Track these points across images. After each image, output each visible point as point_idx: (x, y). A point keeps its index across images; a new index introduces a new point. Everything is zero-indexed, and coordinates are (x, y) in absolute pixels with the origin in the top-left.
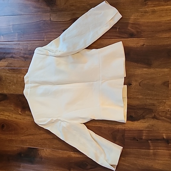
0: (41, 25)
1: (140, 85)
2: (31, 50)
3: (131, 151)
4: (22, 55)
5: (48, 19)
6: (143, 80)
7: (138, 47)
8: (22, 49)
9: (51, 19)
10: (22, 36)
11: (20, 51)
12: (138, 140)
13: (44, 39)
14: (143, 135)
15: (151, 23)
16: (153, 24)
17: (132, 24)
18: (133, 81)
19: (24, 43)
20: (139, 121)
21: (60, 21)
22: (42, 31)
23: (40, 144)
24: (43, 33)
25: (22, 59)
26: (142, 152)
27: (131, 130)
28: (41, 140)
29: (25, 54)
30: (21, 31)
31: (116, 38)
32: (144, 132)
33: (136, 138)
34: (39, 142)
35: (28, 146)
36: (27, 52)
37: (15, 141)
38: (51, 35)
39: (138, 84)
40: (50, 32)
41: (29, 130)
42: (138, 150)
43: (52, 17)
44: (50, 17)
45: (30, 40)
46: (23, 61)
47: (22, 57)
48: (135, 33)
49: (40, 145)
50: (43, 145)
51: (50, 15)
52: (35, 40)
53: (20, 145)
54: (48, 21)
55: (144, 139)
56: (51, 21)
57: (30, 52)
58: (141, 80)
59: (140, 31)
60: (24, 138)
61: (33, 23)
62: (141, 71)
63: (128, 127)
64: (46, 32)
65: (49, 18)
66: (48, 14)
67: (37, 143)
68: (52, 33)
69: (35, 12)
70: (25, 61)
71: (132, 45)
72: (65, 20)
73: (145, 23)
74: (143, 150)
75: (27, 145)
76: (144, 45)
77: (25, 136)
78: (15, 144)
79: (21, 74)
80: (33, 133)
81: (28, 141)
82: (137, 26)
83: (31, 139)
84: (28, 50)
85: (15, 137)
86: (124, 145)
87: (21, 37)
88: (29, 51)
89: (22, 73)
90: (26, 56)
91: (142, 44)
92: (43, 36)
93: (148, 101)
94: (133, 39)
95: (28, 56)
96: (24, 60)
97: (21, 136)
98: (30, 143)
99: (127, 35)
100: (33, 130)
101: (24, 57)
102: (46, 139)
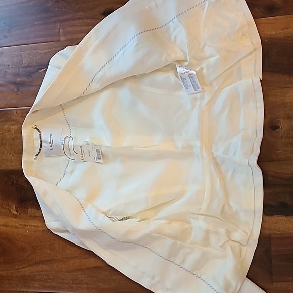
0: (49, 5)
2: (30, 65)
3: (290, 289)
4: (10, 78)
7: (288, 37)
8: (9, 65)
10: (7, 35)
11: (5, 70)
13: (59, 36)
18: (282, 120)
22: (54, 19)
23: (67, 284)
24: (55, 22)
25: (12, 87)
27: (286, 238)
28: (67, 274)
29: (17, 75)
30: (4, 23)
34: (63, 279)
35: (39, 289)
36: (21, 70)
37: (8, 280)
38: (74, 26)
40: (73, 20)
41: (38, 251)
45: (26, 42)
46: (13, 91)
47: (10, 83)
48: (280, 2)
49: (66, 286)
50: (73, 284)
52: (37, 40)
53: (21, 288)
57: (29, 69)
60: (27, 271)
63: (278, 231)
64: (61, 21)
67: (60, 281)
68: (77, 22)
70: (18, 90)
71: (274, 33)
75: (36, 286)
77: (30, 266)
78: (7, 286)
79: (11, 121)
80: (47, 259)
81: (38, 277)
83: (44, 273)
84: (23, 65)
85: (7, 270)
86: (271, 273)
87: (5, 37)
88: (26, 67)
89: (13, 120)
90: (18, 80)
92: (57, 30)
94: (275, 19)
95: (23, 79)
96: (16, 90)
97: (21, 267)
98: (43, 281)
99: (259, 11)
100: (48, 251)
101: (15, 83)
102: (80, 270)
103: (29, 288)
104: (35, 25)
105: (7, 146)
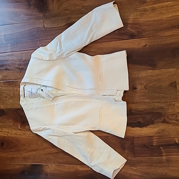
0: (34, 33)
1: (145, 89)
2: (26, 60)
3: (142, 160)
4: (16, 66)
5: (41, 26)
6: (148, 83)
7: (140, 48)
8: (16, 60)
9: (45, 25)
10: (15, 46)
11: (14, 63)
12: (148, 148)
14: (154, 141)
15: (152, 22)
16: (154, 22)
17: (132, 24)
18: (138, 85)
19: (18, 53)
20: (148, 127)
21: (54, 27)
22: (37, 40)
23: (44, 160)
24: (37, 41)
25: (18, 70)
26: (154, 159)
27: (140, 137)
28: (44, 156)
29: (20, 65)
30: (14, 41)
31: (116, 40)
32: (154, 138)
33: (147, 145)
34: (42, 158)
35: (32, 163)
36: (22, 62)
37: (17, 159)
39: (144, 87)
40: (45, 40)
41: (31, 146)
42: (150, 157)
43: (45, 24)
44: (43, 23)
45: (24, 50)
46: (18, 72)
47: (17, 68)
48: (136, 33)
49: (44, 161)
50: (47, 160)
51: (44, 21)
52: (29, 49)
53: (23, 163)
54: (42, 28)
55: (155, 145)
56: (44, 27)
57: (25, 62)
58: (146, 83)
59: (141, 31)
60: (26, 155)
61: (25, 31)
62: (146, 73)
63: (137, 134)
64: (40, 40)
65: (43, 25)
66: (42, 21)
67: (41, 159)
68: (47, 41)
69: (27, 20)
70: (21, 72)
71: (134, 46)
72: (60, 26)
73: (146, 22)
74: (155, 157)
75: (30, 161)
76: (146, 45)
77: (27, 152)
78: (17, 162)
79: (18, 86)
80: (35, 149)
81: (31, 158)
82: (137, 26)
83: (34, 155)
84: (23, 60)
85: (17, 155)
86: (134, 153)
87: (15, 48)
88: (24, 61)
90: (21, 67)
91: (145, 44)
92: (38, 45)
93: (156, 104)
94: (134, 40)
95: (23, 67)
96: (20, 72)
97: (23, 153)
98: (33, 159)
99: (127, 37)
100: (35, 145)
101: (19, 69)
102: (50, 154)
103: (27, 162)
104: (28, 42)
105: (16, 98)
